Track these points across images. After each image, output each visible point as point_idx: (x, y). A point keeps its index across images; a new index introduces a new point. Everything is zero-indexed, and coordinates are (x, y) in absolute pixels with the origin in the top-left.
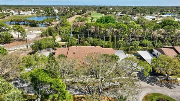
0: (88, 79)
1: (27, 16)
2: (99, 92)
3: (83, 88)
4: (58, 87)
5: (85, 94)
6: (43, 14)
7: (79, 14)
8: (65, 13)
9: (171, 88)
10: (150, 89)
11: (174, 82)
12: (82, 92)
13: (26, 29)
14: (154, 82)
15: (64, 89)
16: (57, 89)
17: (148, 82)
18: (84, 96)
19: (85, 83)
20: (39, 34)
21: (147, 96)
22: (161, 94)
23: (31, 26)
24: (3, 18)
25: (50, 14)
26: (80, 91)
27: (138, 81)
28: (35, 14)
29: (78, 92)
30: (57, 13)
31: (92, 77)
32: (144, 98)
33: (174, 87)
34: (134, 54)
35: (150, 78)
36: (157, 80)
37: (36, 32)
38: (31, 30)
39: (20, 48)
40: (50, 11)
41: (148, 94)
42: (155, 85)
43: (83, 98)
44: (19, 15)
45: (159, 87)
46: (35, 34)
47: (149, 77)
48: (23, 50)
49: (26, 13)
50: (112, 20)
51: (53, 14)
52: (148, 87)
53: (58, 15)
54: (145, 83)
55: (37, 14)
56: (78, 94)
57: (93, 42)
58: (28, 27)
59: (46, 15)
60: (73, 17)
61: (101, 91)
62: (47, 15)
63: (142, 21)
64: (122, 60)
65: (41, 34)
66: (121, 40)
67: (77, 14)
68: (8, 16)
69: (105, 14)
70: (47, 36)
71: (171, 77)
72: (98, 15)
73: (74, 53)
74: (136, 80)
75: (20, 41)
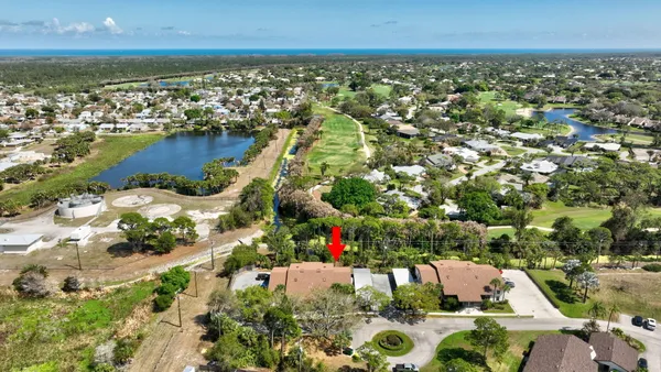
1: (140, 136)
6: (182, 126)
7: (287, 127)
9: (412, 324)
10: (387, 327)
11: (421, 317)
13: (173, 202)
14: (398, 317)
20: (213, 220)
21: (380, 333)
23: (182, 193)
25: (202, 125)
27: (377, 316)
28: (160, 130)
30: (223, 122)
33: (417, 323)
35: (394, 313)
36: (401, 315)
37: (202, 216)
38: (187, 209)
39: (194, 261)
40: (203, 116)
42: (396, 321)
43: (310, 336)
44: (115, 132)
45: (399, 323)
46: (203, 222)
48: (203, 268)
51: (213, 127)
52: (385, 324)
55: (167, 128)
58: (175, 196)
59: (191, 128)
62: (195, 129)
65: (217, 224)
67: (283, 127)
69: (365, 123)
70: (230, 228)
71: (421, 311)
72: (341, 131)
73: (296, 280)
74: (374, 316)
75: (185, 245)
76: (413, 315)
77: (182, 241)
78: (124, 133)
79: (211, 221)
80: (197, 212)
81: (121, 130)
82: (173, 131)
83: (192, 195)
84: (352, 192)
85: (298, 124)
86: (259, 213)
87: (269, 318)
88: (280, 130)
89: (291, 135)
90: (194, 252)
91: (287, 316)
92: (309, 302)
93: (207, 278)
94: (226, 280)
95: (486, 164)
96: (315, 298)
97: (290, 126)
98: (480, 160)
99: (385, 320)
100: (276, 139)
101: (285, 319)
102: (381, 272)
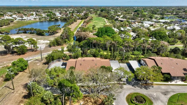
0: (91, 84)
1: (30, 21)
2: (98, 92)
3: (88, 90)
4: (76, 89)
5: (89, 93)
6: (45, 19)
7: (81, 19)
8: (67, 17)
9: (147, 89)
10: (133, 90)
11: (150, 85)
12: (88, 93)
13: (34, 38)
14: (137, 85)
15: (79, 90)
16: (75, 90)
17: (133, 86)
18: (89, 95)
19: (89, 87)
20: (48, 43)
21: (129, 94)
22: (139, 93)
23: (38, 35)
24: (8, 25)
25: (52, 18)
26: (86, 91)
27: (126, 84)
28: (38, 20)
29: (84, 93)
30: (59, 18)
31: (93, 82)
32: (127, 96)
33: (149, 88)
34: (127, 63)
35: (134, 83)
36: (139, 84)
37: (44, 42)
38: (38, 40)
39: (34, 58)
40: (53, 16)
41: (131, 93)
42: (137, 87)
43: (88, 96)
44: (22, 20)
45: (139, 88)
46: (43, 44)
47: (134, 81)
48: (38, 60)
49: (29, 18)
50: (111, 31)
51: (56, 19)
52: (131, 89)
53: (60, 20)
54: (130, 86)
55: (40, 19)
56: (85, 94)
57: (95, 53)
58: (35, 36)
59: (48, 20)
60: (75, 23)
61: (99, 91)
62: (50, 20)
63: (138, 31)
64: (115, 70)
65: (49, 44)
66: (117, 51)
67: (79, 19)
68: (12, 22)
69: (107, 19)
70: (54, 46)
71: (150, 82)
72: (99, 20)
73: (81, 65)
74: (124, 84)
75: (32, 51)
76: (146, 84)
77: (32, 50)
78: (25, 20)
79: (47, 43)
80: (42, 40)
81: (24, 20)
82: (42, 20)
83: (42, 36)
84: (106, 32)
85: (84, 18)
86: (67, 40)
87: (61, 86)
88: (78, 20)
89: (82, 21)
90: (35, 54)
91: (73, 85)
92: (88, 76)
93: (38, 65)
94: (47, 65)
95: (153, 28)
96: (91, 74)
97: (82, 19)
98: (150, 27)
99: (131, 87)
100: (77, 22)
101: (71, 87)
102: (122, 62)
